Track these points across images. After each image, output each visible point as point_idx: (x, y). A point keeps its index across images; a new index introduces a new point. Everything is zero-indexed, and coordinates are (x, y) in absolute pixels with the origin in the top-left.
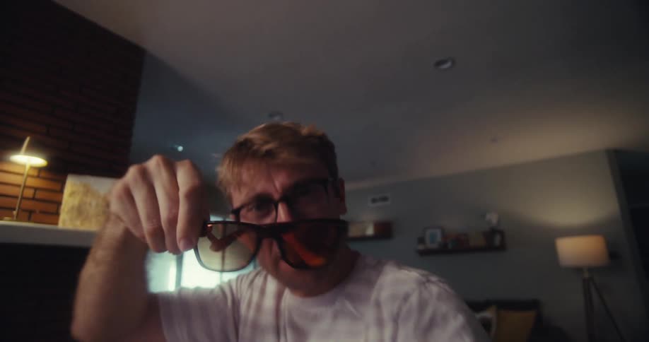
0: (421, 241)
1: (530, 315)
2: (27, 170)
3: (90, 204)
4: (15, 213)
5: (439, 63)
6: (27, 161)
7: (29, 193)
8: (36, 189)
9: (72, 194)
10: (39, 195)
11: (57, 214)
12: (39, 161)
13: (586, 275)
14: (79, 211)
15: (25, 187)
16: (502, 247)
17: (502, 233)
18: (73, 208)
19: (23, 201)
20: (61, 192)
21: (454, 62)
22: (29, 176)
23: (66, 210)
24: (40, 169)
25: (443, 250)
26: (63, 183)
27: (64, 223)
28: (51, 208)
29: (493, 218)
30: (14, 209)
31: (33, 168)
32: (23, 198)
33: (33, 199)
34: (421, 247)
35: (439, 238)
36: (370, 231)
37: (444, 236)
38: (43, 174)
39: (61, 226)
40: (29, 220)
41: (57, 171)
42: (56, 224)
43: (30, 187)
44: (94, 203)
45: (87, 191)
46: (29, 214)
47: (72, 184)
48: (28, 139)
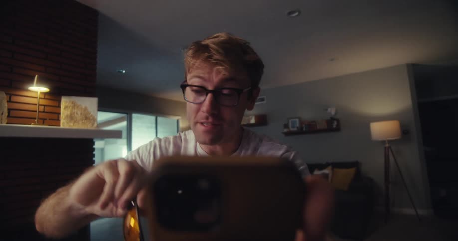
0: (286, 126)
1: (352, 171)
2: (39, 95)
3: (77, 113)
4: (36, 120)
5: (290, 13)
6: (38, 89)
7: (42, 108)
8: (45, 106)
9: (66, 107)
10: (47, 109)
11: (59, 120)
12: (45, 89)
13: (387, 145)
14: (71, 117)
15: (40, 105)
16: (338, 129)
17: (338, 120)
18: (67, 116)
19: (40, 113)
20: (59, 106)
21: (300, 12)
22: (40, 98)
23: (63, 117)
24: (45, 94)
25: (300, 132)
26: (60, 101)
27: (63, 126)
28: (55, 116)
29: (332, 111)
30: (36, 118)
31: (42, 93)
32: (39, 112)
33: (44, 112)
34: (286, 131)
35: (298, 125)
36: (253, 121)
37: (301, 123)
38: (47, 97)
39: (62, 127)
40: (43, 124)
41: (56, 94)
42: (60, 126)
43: (42, 105)
44: (79, 113)
45: (74, 105)
46: (43, 121)
47: (65, 101)
48: (37, 76)
